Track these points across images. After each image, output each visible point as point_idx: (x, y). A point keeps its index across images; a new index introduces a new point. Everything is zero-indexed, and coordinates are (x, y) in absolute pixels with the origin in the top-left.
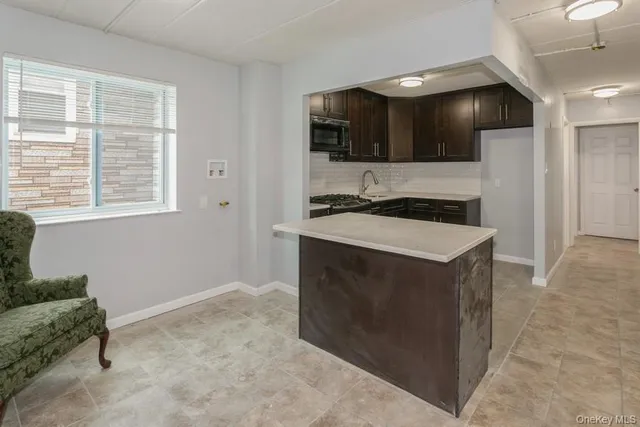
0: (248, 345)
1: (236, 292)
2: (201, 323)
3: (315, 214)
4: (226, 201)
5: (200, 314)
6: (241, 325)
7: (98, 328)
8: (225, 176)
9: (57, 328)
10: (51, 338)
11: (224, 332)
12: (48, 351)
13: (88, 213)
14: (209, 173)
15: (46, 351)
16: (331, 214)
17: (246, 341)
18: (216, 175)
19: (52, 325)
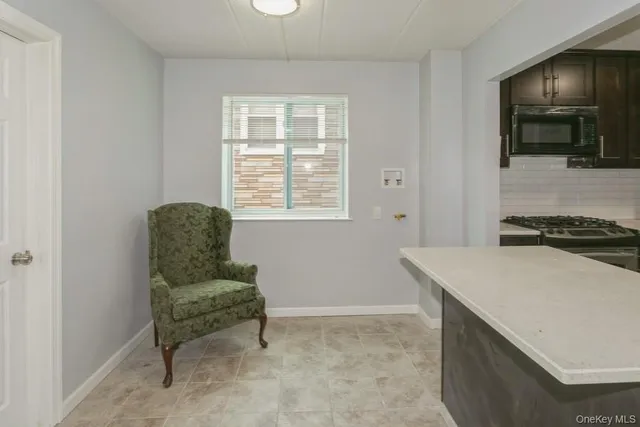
0: (381, 381)
1: (413, 315)
2: (357, 338)
3: (505, 241)
4: (402, 213)
5: (362, 328)
6: (391, 354)
7: (256, 311)
8: (402, 186)
9: (217, 302)
10: (211, 309)
11: (369, 355)
12: (211, 318)
13: (281, 215)
14: (383, 182)
15: (208, 317)
16: (541, 244)
17: (382, 374)
18: (393, 184)
19: (214, 299)
